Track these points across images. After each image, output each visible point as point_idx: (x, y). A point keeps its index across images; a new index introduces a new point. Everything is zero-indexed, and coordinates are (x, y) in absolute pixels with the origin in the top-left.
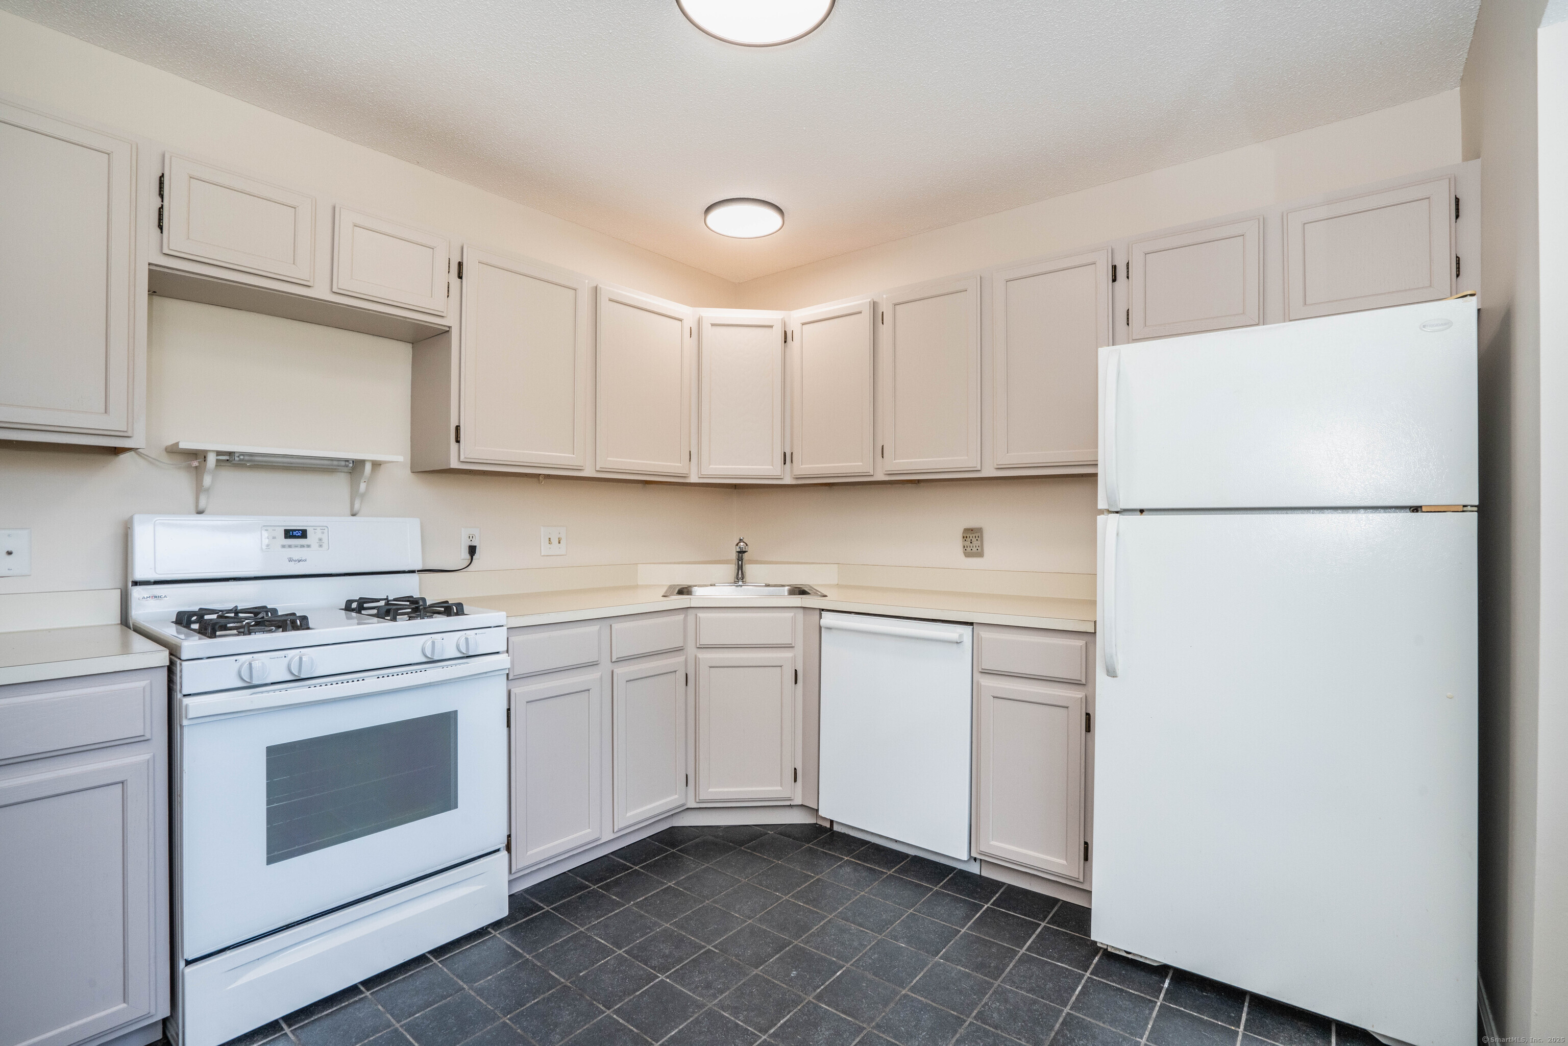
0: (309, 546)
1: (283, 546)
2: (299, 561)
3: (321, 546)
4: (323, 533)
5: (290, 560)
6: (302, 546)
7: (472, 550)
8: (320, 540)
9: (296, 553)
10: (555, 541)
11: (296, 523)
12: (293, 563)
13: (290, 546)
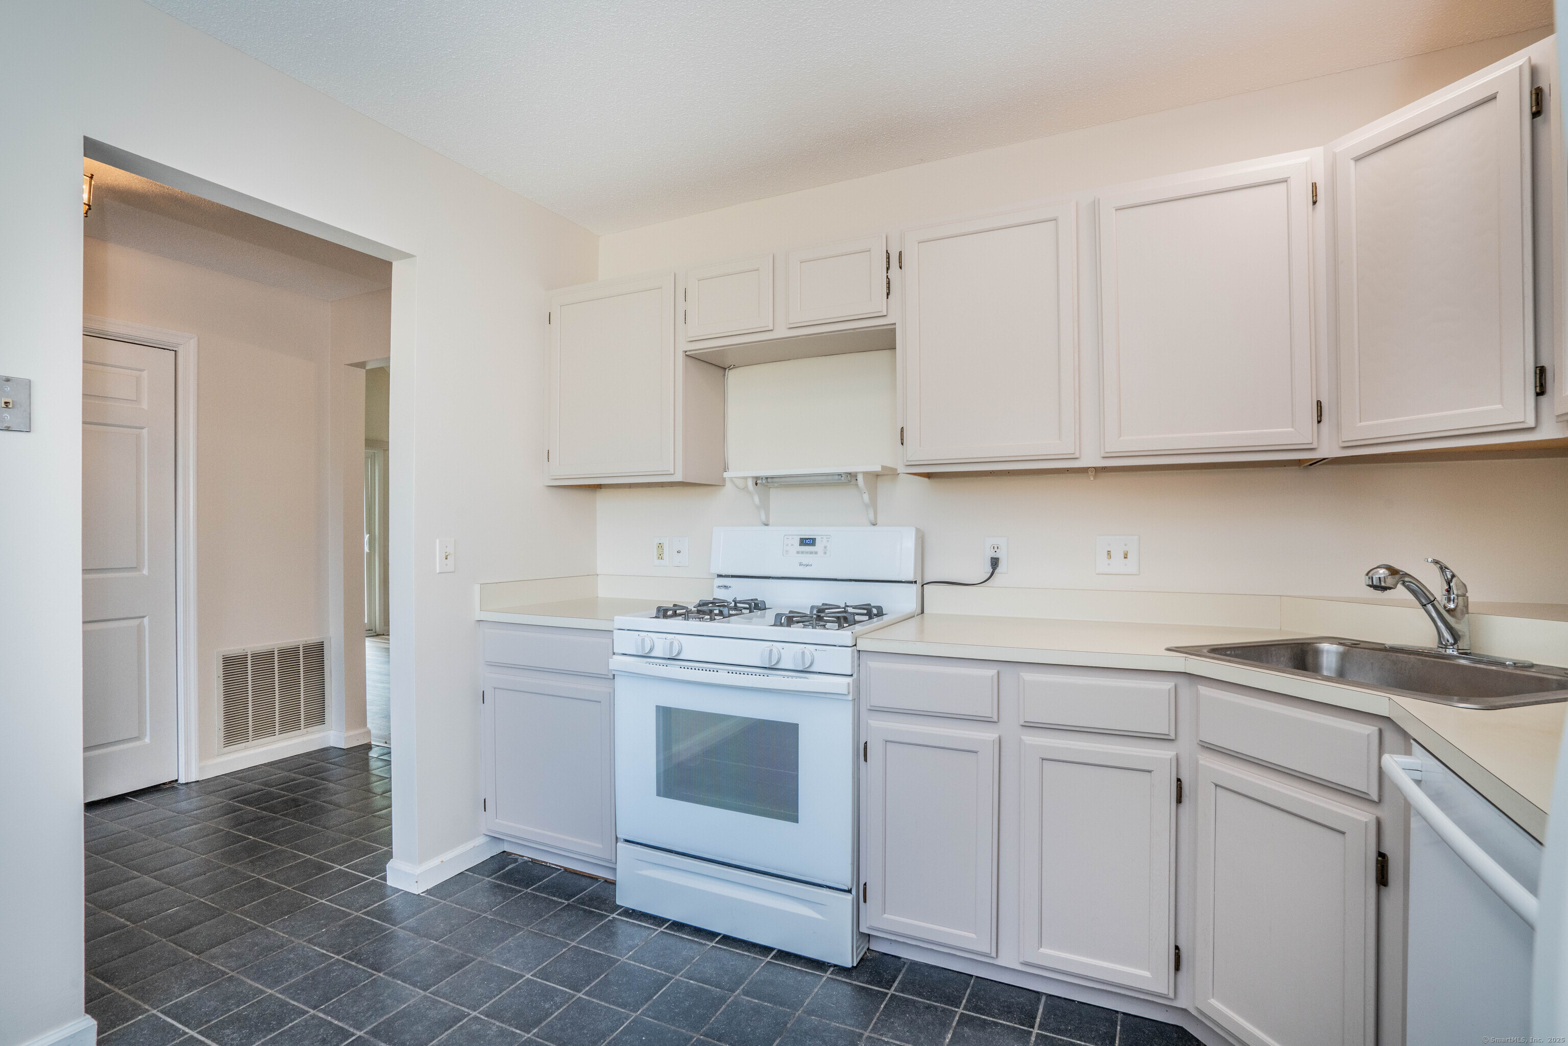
0: (816, 553)
1: (798, 553)
2: (807, 565)
3: (825, 553)
4: (828, 541)
5: (801, 564)
6: (811, 553)
7: (995, 562)
8: (825, 547)
9: (805, 559)
10: (1118, 555)
11: (807, 533)
12: (802, 567)
13: (802, 553)
